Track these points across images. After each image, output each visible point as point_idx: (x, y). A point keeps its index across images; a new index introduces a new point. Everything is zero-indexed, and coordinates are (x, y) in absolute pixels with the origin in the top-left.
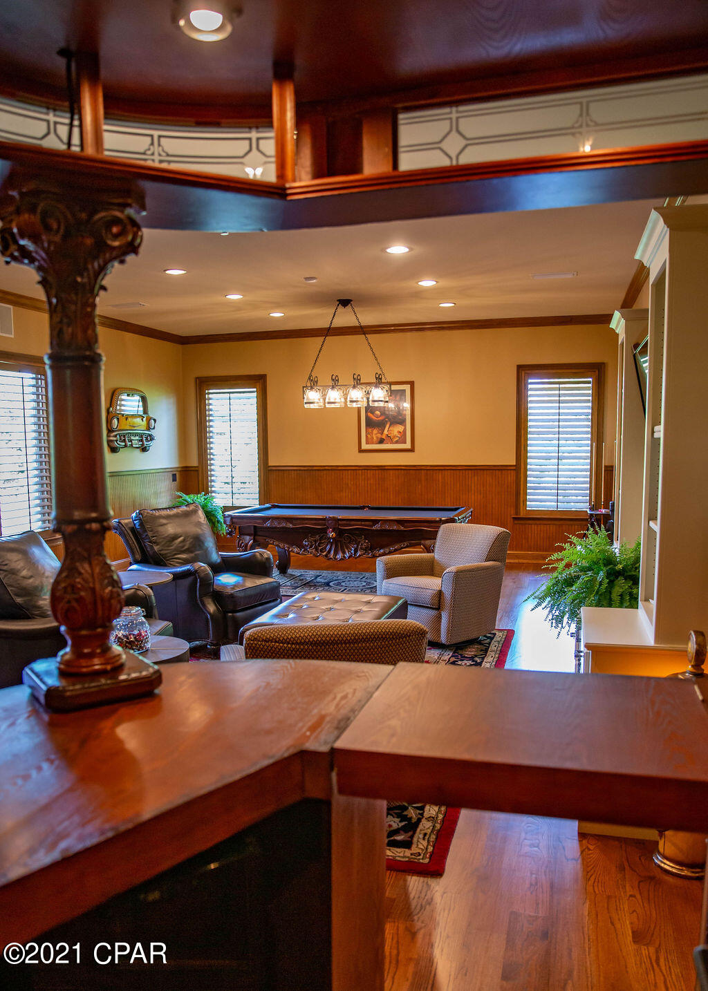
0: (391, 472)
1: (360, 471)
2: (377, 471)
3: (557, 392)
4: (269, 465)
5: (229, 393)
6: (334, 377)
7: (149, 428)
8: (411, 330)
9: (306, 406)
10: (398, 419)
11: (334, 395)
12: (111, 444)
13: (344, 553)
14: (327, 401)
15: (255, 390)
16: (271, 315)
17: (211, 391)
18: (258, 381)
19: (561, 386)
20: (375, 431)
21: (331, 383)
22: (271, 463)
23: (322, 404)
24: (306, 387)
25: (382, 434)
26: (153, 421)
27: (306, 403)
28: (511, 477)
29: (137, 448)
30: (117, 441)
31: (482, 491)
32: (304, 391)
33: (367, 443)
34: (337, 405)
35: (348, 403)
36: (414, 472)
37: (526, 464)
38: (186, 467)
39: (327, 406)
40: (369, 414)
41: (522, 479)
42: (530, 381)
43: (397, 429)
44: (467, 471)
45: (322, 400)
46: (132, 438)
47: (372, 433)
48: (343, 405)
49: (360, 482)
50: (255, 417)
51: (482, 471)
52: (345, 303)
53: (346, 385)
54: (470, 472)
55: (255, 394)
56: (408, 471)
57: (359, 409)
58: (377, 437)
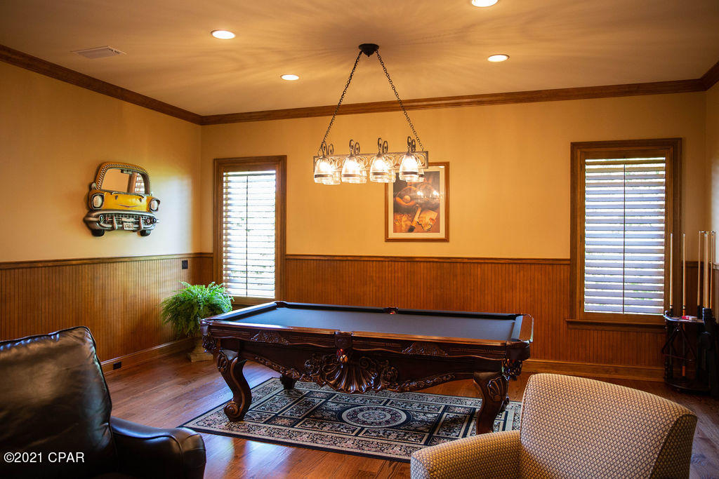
0: (422, 264)
1: (387, 263)
2: (406, 263)
3: (622, 174)
4: (288, 253)
5: (248, 175)
6: (353, 143)
7: (150, 210)
8: (446, 105)
9: (316, 180)
10: (430, 206)
11: (352, 166)
12: (91, 225)
13: (360, 383)
14: (343, 173)
15: (274, 172)
16: (284, 77)
17: (230, 173)
18: (278, 163)
19: (627, 166)
20: (404, 218)
21: (348, 151)
22: (289, 252)
23: (338, 179)
24: (318, 156)
25: (412, 221)
26: (156, 202)
27: (316, 176)
28: (564, 272)
29: (133, 231)
30: (99, 222)
31: (529, 289)
32: (314, 161)
33: (395, 231)
34: (357, 180)
35: (371, 175)
36: (448, 264)
37: (583, 257)
38: (201, 253)
39: (344, 180)
40: (398, 199)
41: (578, 276)
42: (586, 161)
43: (428, 217)
44: (511, 266)
45: (337, 174)
46: (124, 219)
47: (401, 220)
48: (365, 181)
49: (387, 274)
50: (273, 202)
51: (529, 266)
52: (369, 49)
53: (368, 154)
54: (514, 266)
55: (274, 177)
56: (442, 264)
57: (386, 185)
58: (406, 225)
